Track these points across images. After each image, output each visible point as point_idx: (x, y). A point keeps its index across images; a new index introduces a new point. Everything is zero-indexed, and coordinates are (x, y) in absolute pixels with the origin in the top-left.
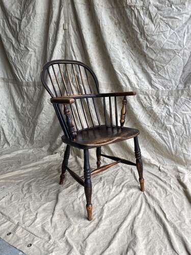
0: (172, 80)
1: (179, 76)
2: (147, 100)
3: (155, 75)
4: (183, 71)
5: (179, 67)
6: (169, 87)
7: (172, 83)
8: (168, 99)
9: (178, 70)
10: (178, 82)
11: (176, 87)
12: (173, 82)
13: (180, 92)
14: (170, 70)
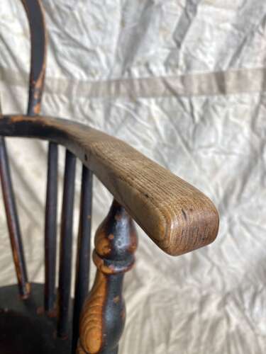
0: (99, 50)
1: (115, 40)
2: (50, 106)
3: (59, 36)
4: (123, 23)
5: (111, 10)
6: (93, 71)
7: (99, 59)
8: (91, 107)
9: (109, 17)
10: (112, 58)
11: (108, 71)
12: (102, 57)
13: (113, 89)
14: (90, 22)
